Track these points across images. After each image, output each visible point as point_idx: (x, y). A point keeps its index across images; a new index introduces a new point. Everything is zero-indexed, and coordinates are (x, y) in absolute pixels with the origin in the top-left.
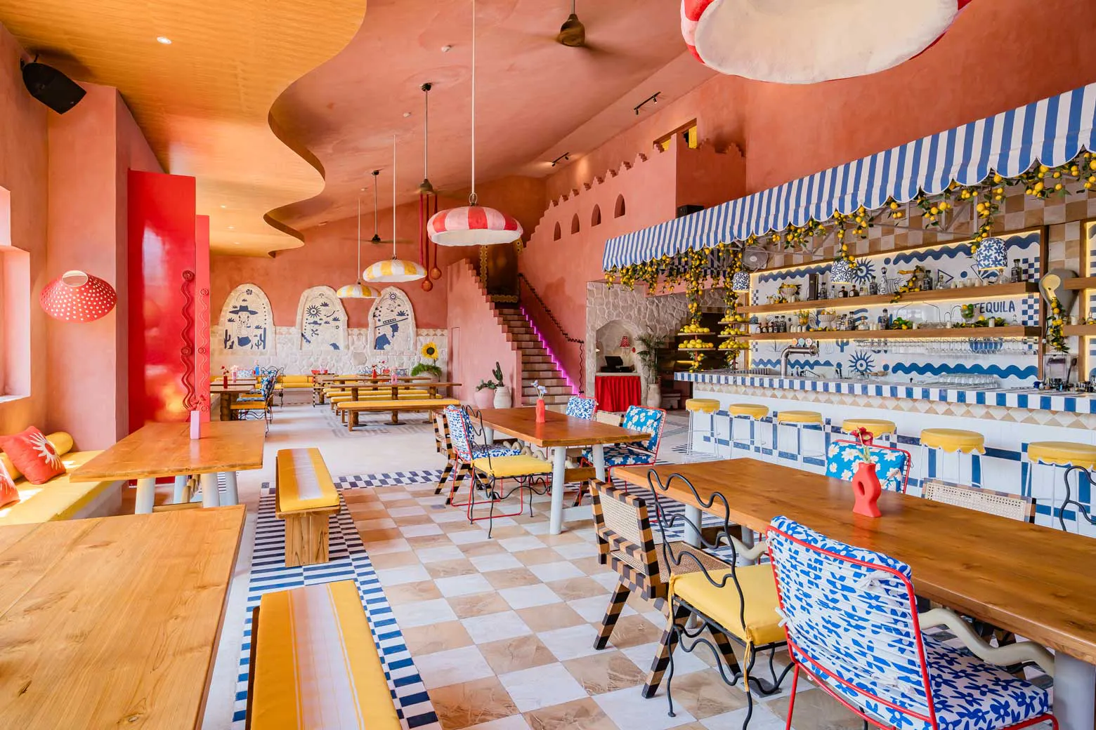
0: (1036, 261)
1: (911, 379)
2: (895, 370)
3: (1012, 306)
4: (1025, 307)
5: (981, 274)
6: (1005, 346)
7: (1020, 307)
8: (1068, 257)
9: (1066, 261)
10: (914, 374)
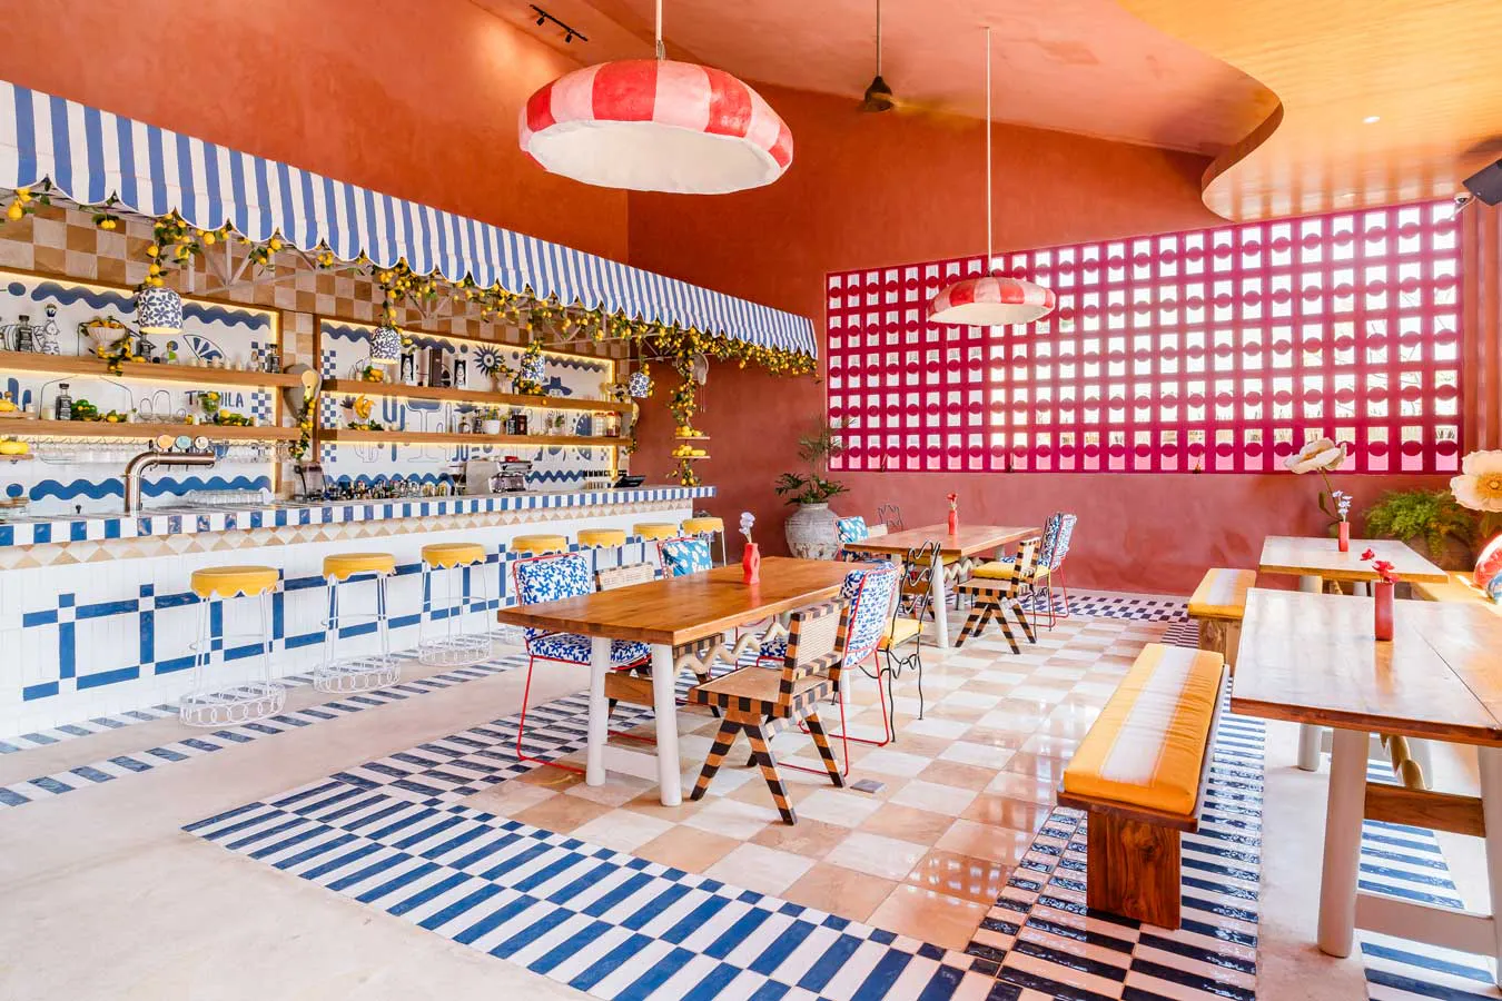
0: (266, 348)
1: (78, 508)
2: (37, 493)
3: (239, 400)
4: (256, 403)
5: (200, 348)
6: (231, 451)
7: (249, 403)
8: (300, 351)
9: (297, 355)
10: (81, 499)
